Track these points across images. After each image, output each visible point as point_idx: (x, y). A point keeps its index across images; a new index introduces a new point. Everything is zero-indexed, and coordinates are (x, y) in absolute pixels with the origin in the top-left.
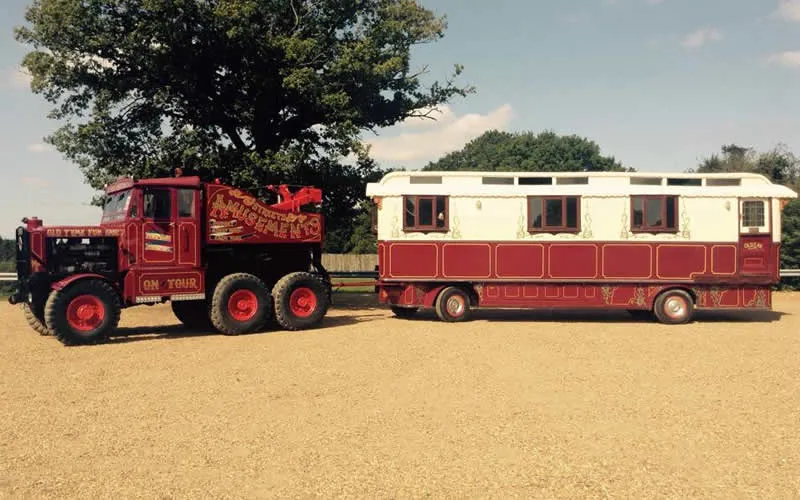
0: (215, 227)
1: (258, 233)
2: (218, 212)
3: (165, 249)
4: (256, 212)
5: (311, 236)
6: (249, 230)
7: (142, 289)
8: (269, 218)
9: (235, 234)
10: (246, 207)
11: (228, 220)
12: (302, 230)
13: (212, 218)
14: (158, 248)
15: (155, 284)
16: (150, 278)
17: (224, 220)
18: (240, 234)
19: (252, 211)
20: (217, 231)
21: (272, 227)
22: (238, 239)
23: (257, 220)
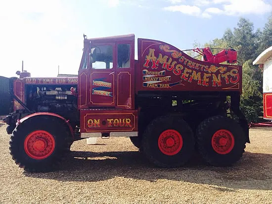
0: (148, 76)
1: (184, 82)
2: (150, 63)
3: (107, 93)
4: (182, 64)
5: (230, 85)
6: (176, 78)
7: (87, 127)
8: (193, 69)
9: (164, 83)
10: (174, 59)
11: (158, 70)
12: (223, 79)
13: (145, 68)
14: (102, 93)
15: (97, 122)
16: (93, 117)
17: (154, 70)
18: (168, 82)
19: (179, 63)
20: (149, 79)
21: (196, 76)
22: (167, 86)
23: (183, 71)
